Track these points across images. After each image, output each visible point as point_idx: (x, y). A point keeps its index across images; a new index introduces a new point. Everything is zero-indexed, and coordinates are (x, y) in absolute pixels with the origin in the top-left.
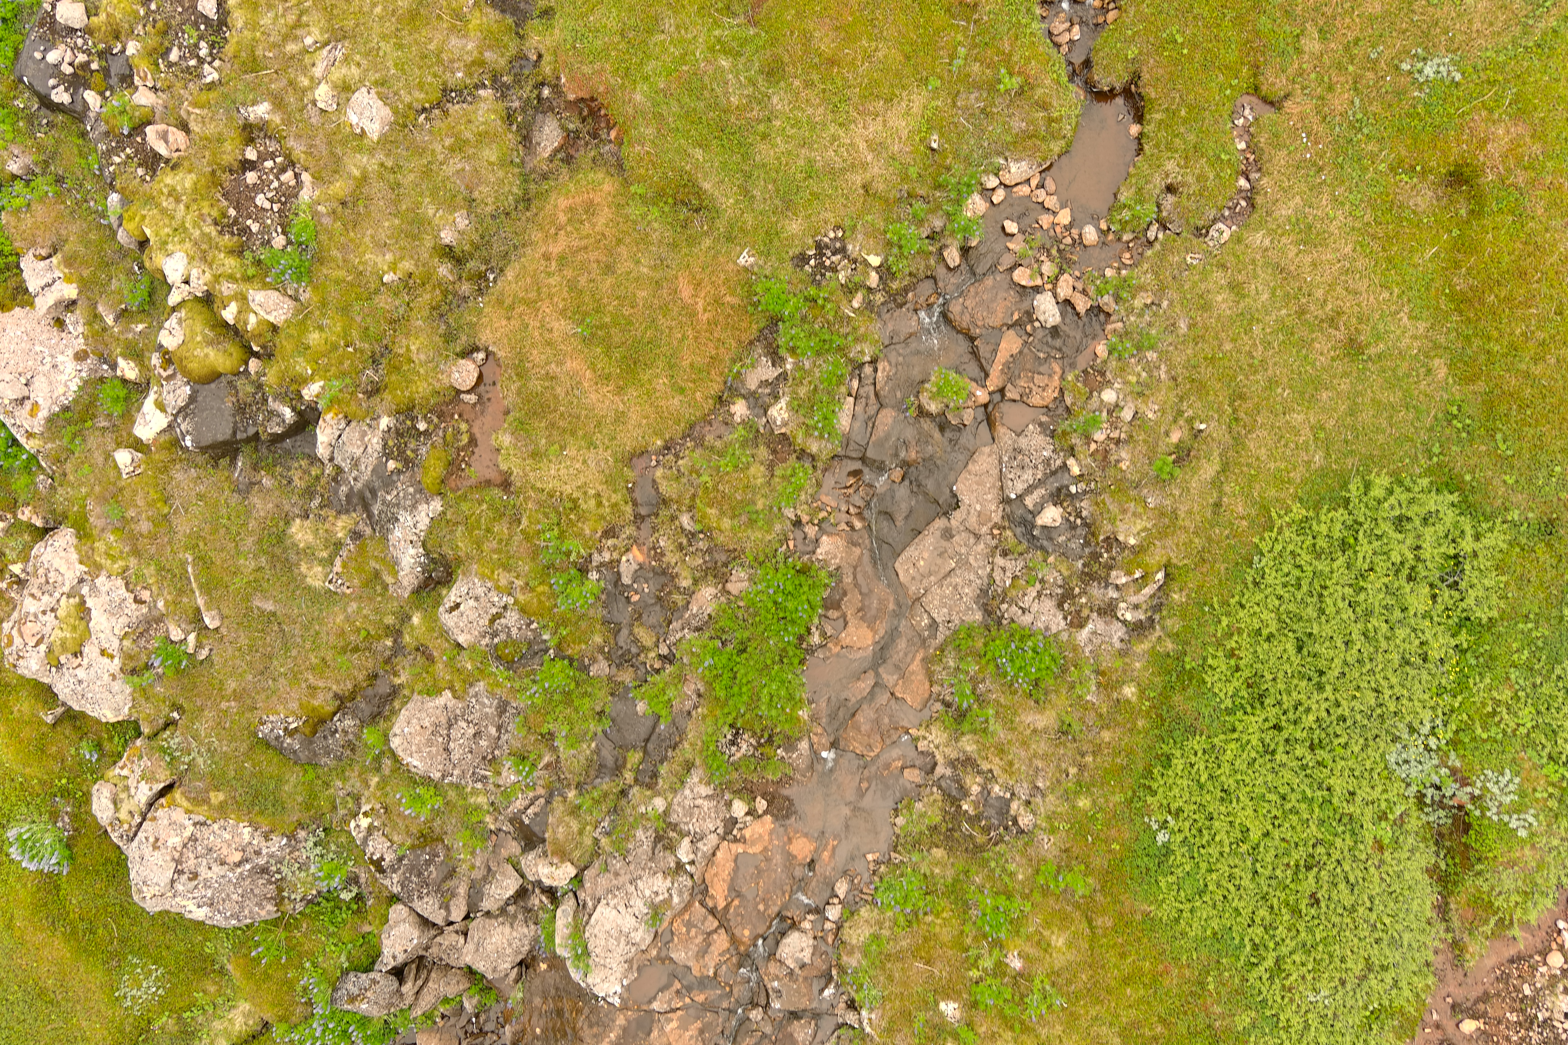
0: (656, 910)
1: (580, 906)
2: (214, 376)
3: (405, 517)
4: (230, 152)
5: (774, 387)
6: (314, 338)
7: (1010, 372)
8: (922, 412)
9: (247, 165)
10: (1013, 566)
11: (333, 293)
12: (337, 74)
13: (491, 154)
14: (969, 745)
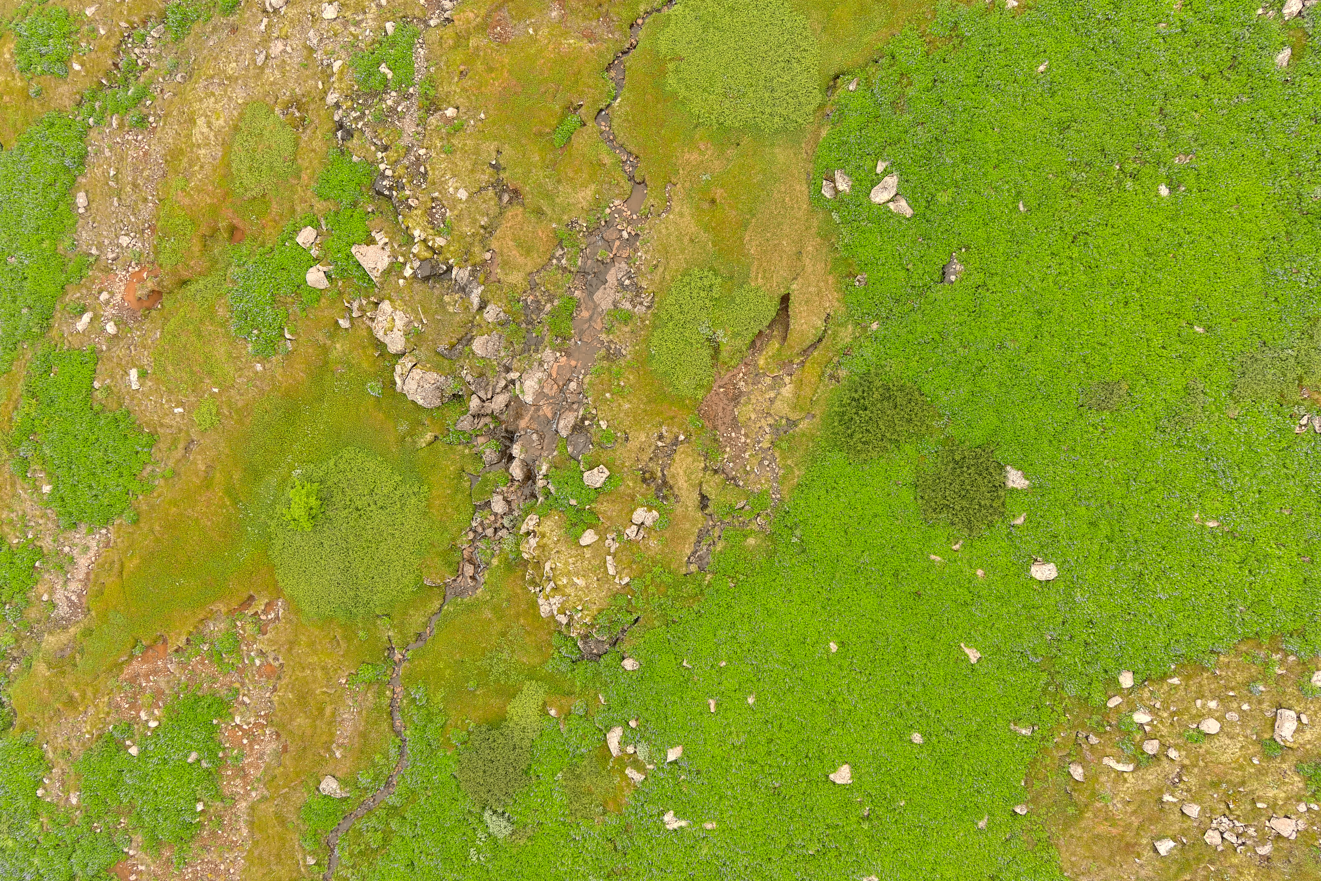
0: (540, 381)
1: (521, 383)
2: (426, 259)
3: (475, 291)
4: (429, 204)
5: (562, 256)
6: (452, 248)
7: (618, 249)
8: (598, 260)
9: (433, 208)
10: (620, 295)
11: (456, 237)
12: (454, 185)
13: (492, 203)
14: (611, 337)
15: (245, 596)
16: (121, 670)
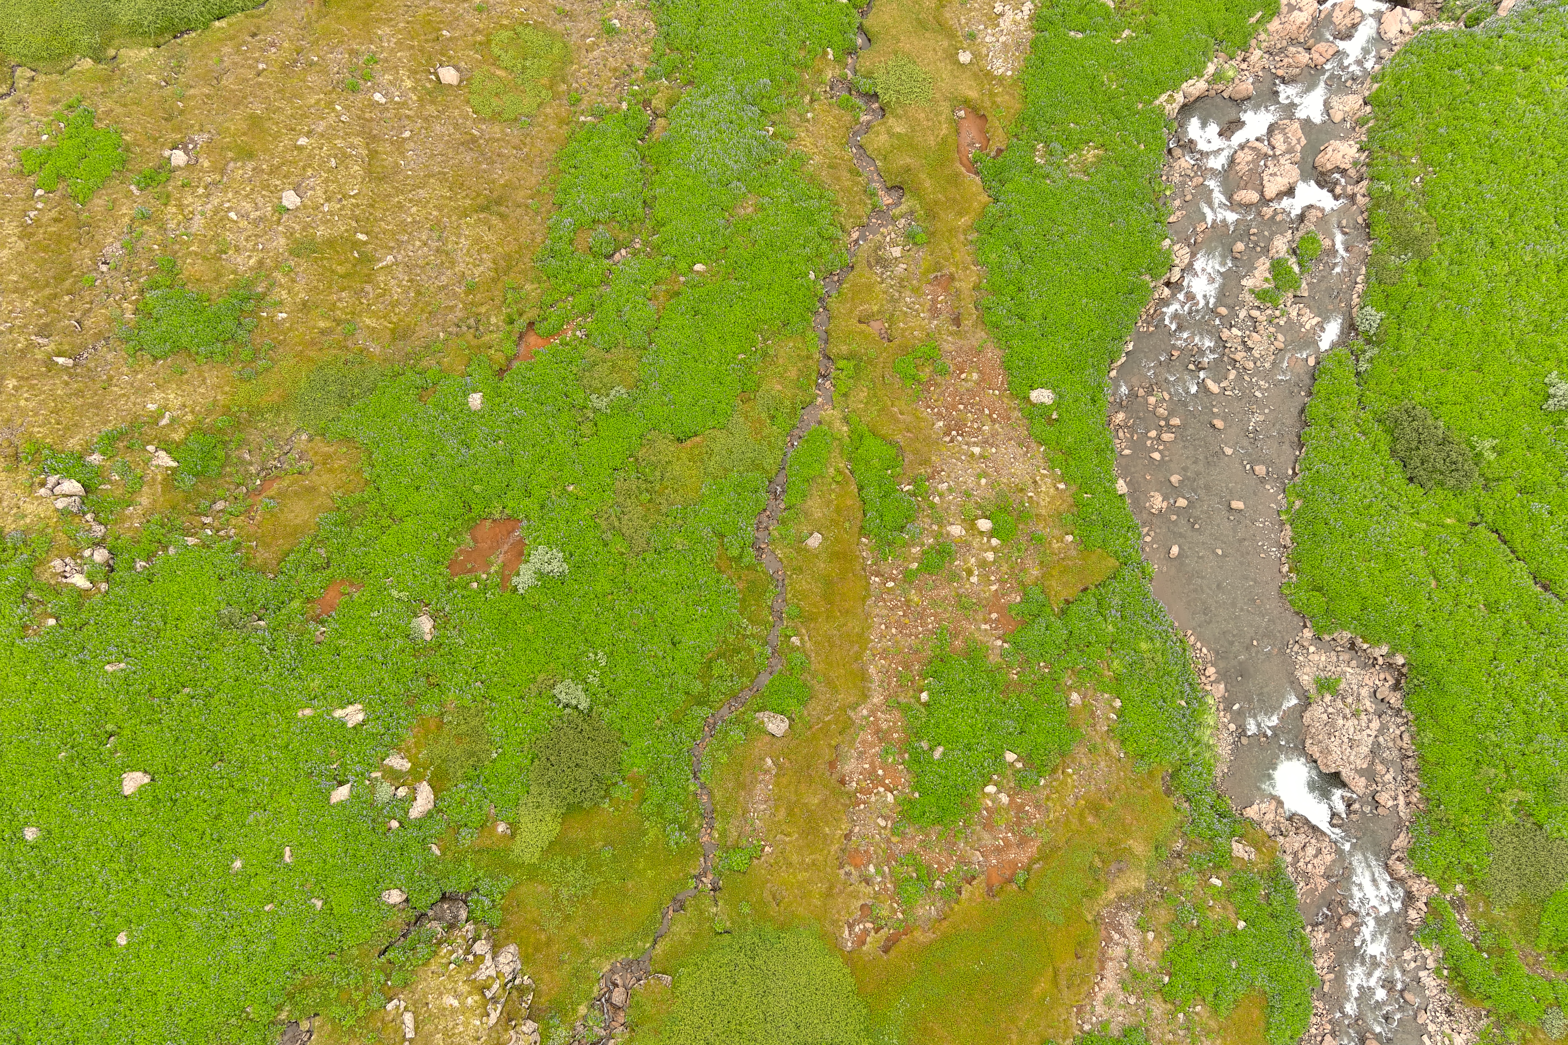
15: (892, 953)
16: (1040, 850)
